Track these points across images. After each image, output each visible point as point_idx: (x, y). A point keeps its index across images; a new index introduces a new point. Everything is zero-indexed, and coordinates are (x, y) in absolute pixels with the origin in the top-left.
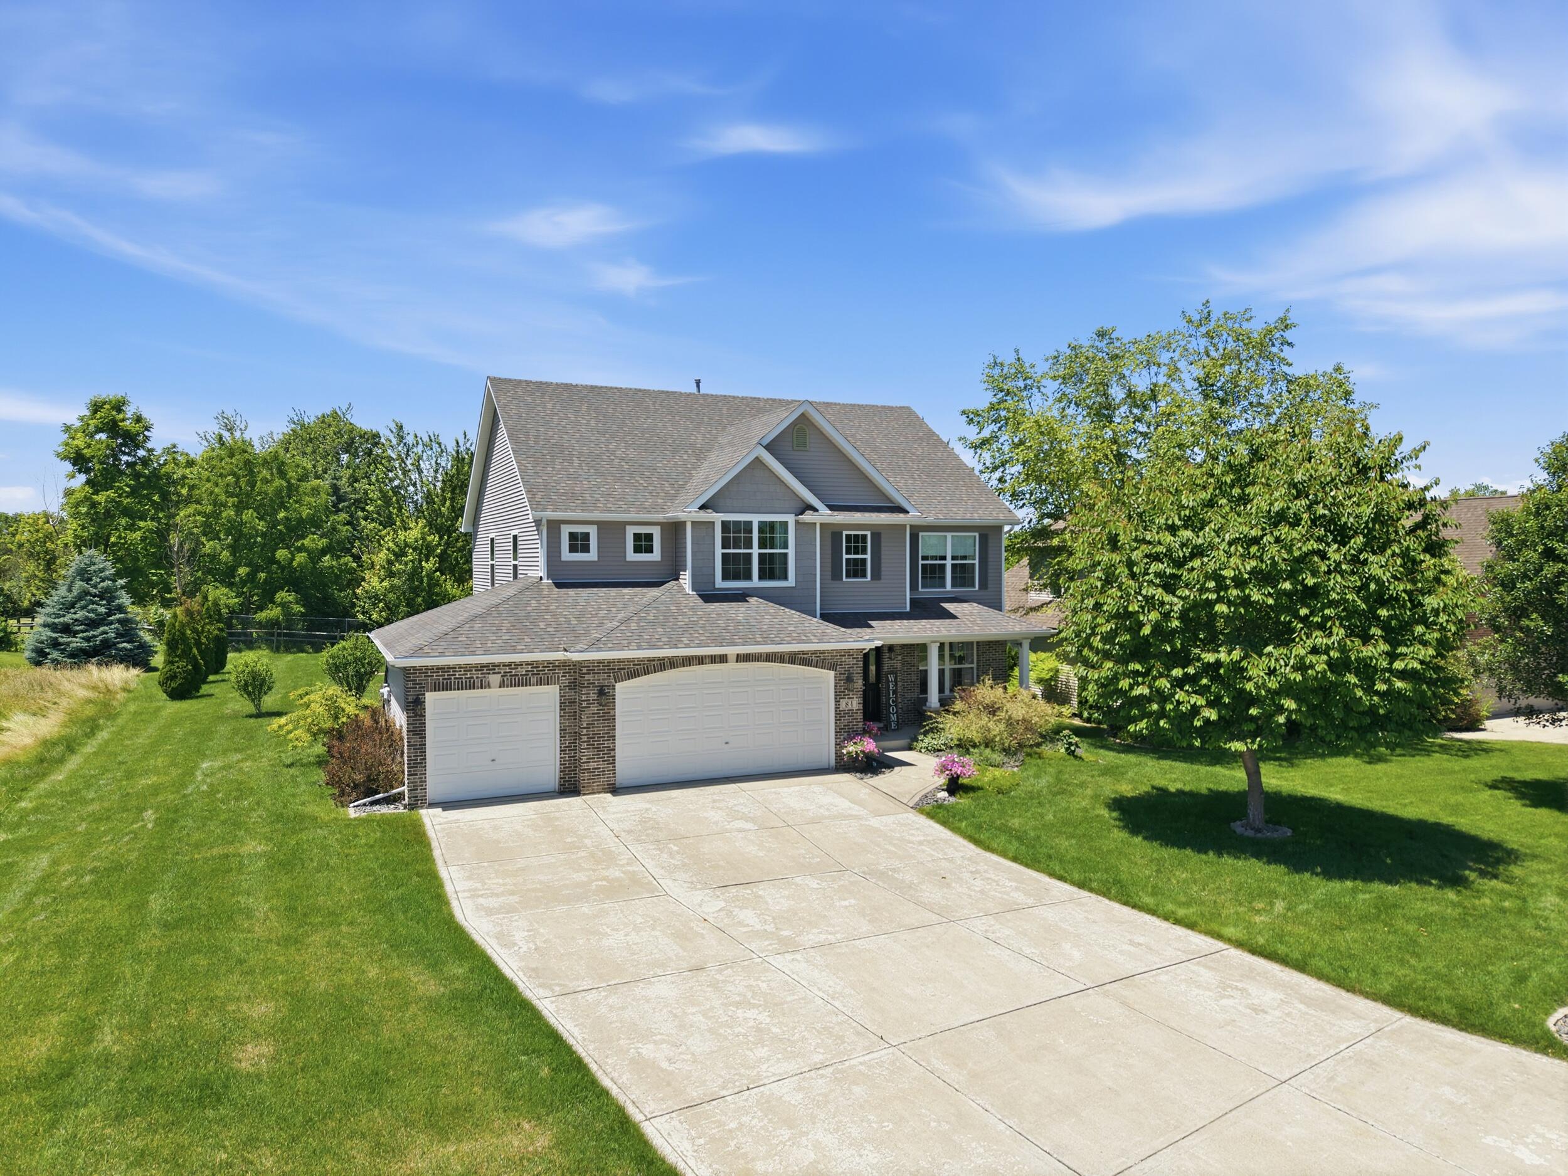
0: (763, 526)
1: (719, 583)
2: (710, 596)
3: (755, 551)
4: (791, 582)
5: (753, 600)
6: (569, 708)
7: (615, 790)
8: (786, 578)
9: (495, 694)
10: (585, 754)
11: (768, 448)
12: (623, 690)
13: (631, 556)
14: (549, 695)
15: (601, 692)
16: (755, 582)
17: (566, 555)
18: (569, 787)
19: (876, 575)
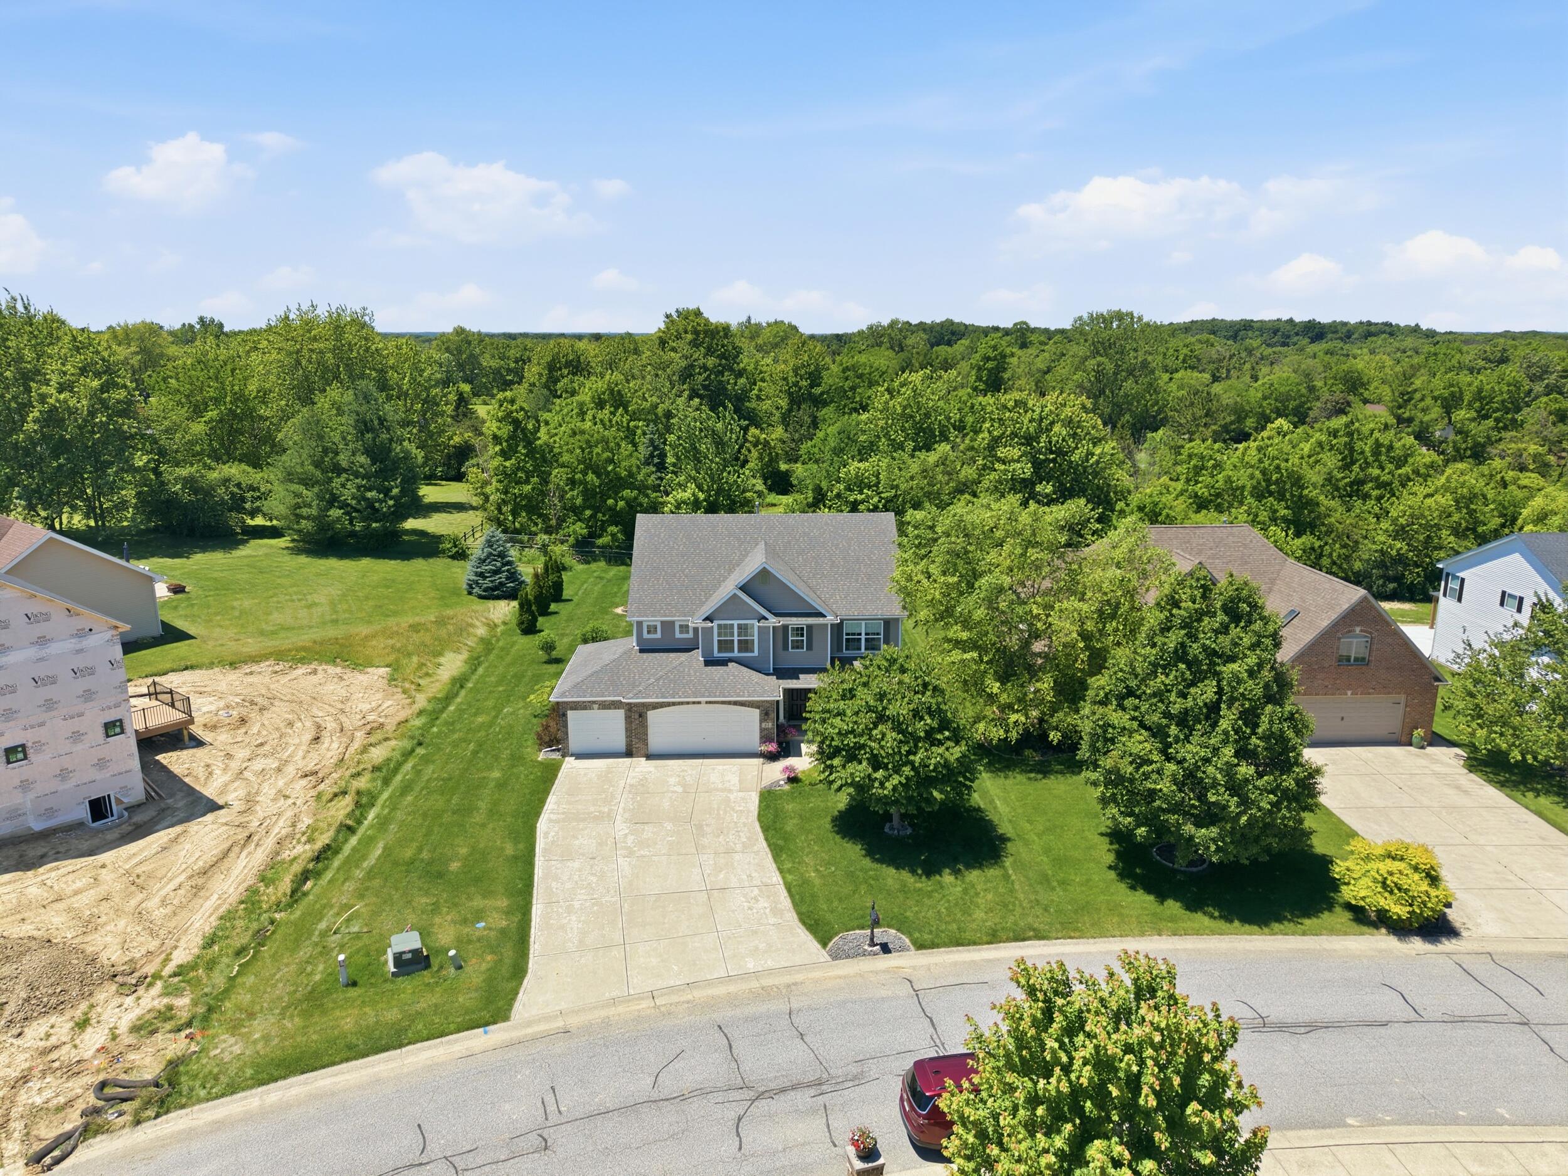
0: (740, 627)
1: (716, 654)
2: (708, 663)
3: (736, 638)
4: (756, 653)
5: (730, 665)
6: (628, 718)
7: (649, 757)
8: (753, 651)
9: (596, 713)
10: (635, 741)
11: (740, 588)
12: (652, 715)
13: (678, 635)
14: (620, 714)
15: (640, 716)
16: (736, 653)
17: (646, 635)
18: (629, 754)
19: (810, 648)
